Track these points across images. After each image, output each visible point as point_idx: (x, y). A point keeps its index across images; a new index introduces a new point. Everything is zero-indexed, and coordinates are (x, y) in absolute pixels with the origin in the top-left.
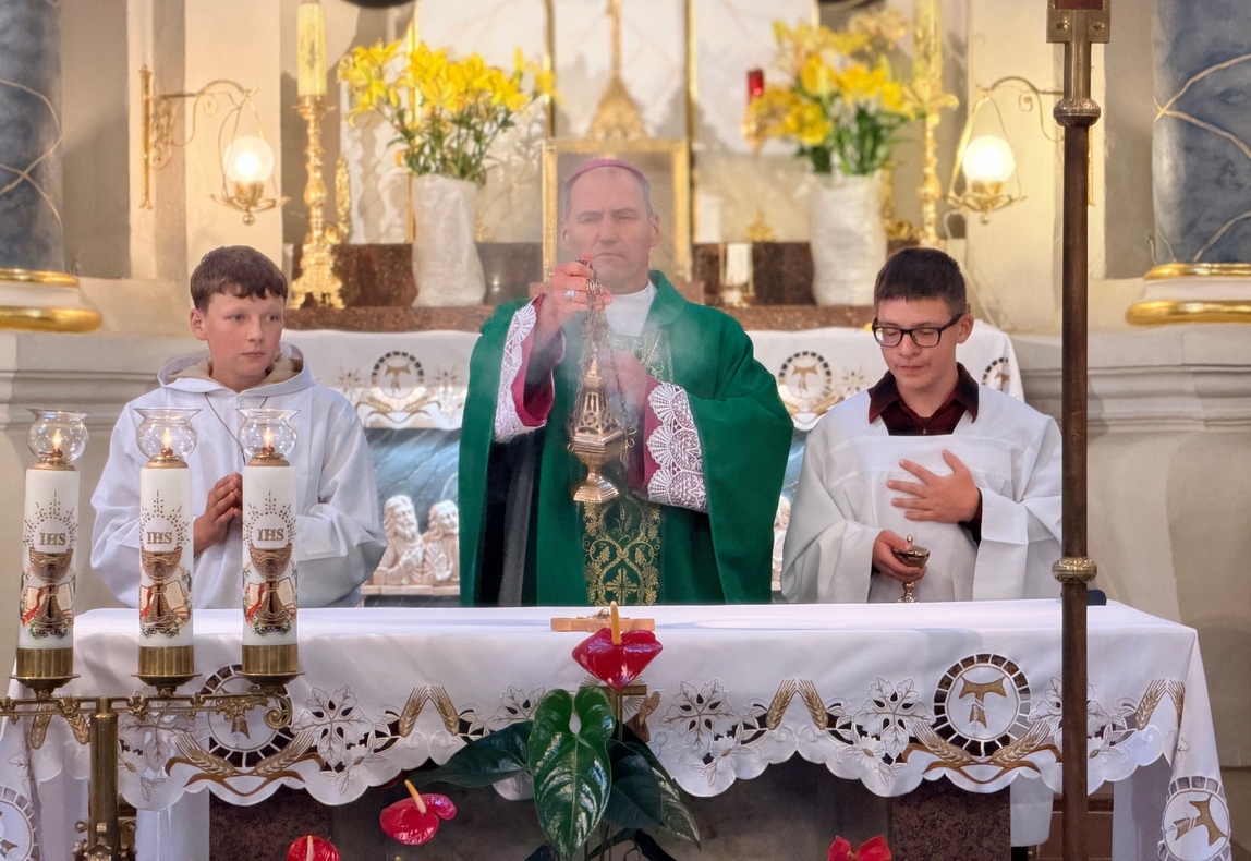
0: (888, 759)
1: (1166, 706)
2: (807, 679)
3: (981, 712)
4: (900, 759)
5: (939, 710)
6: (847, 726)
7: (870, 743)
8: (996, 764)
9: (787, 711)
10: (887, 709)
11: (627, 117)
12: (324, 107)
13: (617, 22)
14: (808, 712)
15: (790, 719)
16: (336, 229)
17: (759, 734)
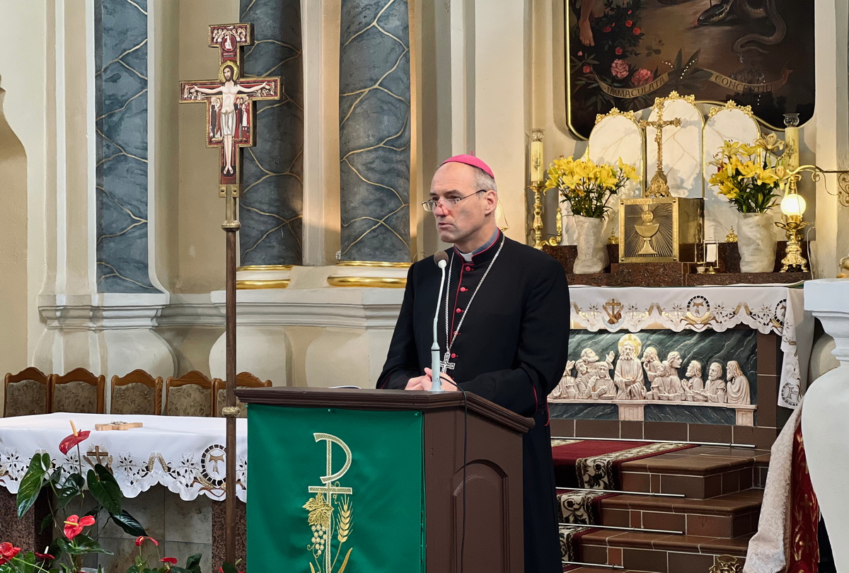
0: (187, 486)
2: (158, 451)
3: (216, 468)
4: (191, 486)
5: (203, 467)
6: (174, 472)
7: (181, 478)
8: (222, 489)
9: (154, 465)
10: (186, 465)
11: (663, 187)
12: (541, 186)
13: (659, 144)
14: (160, 465)
15: (156, 468)
16: (555, 239)
17: (147, 473)
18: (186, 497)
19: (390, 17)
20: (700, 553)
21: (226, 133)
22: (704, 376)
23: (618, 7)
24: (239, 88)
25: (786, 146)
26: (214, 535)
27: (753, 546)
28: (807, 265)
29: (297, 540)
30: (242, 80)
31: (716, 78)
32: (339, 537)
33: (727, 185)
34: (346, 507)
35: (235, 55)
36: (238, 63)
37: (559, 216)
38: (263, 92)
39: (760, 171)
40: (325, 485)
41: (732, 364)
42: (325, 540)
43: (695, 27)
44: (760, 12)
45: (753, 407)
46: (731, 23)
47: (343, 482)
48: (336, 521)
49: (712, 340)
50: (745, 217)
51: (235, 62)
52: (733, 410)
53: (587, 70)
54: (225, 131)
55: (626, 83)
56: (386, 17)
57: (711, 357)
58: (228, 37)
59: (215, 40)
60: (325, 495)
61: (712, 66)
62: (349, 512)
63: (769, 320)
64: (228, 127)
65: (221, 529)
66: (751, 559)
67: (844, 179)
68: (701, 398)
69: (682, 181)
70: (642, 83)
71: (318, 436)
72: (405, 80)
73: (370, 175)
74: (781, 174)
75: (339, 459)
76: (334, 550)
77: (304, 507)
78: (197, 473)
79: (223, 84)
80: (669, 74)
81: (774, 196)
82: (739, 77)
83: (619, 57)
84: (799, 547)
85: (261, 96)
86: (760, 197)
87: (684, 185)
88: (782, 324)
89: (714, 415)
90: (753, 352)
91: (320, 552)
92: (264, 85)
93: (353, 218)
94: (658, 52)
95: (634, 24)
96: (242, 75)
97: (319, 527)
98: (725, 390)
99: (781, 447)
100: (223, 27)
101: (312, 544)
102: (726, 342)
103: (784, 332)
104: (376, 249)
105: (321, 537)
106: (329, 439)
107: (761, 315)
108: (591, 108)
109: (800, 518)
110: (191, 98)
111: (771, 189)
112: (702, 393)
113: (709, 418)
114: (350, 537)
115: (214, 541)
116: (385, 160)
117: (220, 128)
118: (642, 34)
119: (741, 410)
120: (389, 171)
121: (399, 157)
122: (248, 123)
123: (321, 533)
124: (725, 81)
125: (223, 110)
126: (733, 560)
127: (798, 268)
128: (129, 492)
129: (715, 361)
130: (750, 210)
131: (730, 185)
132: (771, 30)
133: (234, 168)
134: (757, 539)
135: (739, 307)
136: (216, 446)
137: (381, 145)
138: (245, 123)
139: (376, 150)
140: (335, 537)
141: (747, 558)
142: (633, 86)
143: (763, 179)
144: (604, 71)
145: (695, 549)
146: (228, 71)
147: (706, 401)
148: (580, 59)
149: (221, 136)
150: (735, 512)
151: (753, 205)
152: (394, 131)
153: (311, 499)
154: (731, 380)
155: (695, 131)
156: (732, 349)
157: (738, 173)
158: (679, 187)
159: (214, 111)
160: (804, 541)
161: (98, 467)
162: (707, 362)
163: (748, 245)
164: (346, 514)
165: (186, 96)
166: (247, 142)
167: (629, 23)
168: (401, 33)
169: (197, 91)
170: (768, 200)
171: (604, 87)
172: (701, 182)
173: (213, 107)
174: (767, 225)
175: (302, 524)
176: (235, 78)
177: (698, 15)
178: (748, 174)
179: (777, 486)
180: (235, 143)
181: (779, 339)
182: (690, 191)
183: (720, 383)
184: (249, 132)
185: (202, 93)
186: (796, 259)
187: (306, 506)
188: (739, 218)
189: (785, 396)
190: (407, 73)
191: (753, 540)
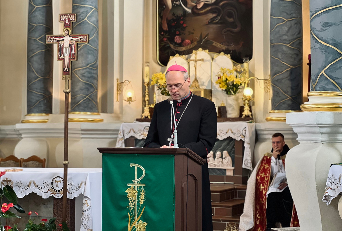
0: (45, 193)
1: (83, 184)
2: (33, 179)
3: (58, 185)
4: (47, 193)
5: (52, 185)
6: (40, 187)
7: (42, 190)
8: (60, 194)
9: (31, 185)
10: (45, 184)
11: (197, 85)
12: (148, 84)
13: (196, 68)
14: (34, 185)
15: (32, 186)
16: (153, 105)
17: (28, 188)
18: (44, 197)
19: (92, 17)
20: (221, 222)
21: (65, 55)
22: (214, 157)
23: (177, 16)
24: (71, 38)
25: (244, 70)
26: (54, 212)
27: (242, 218)
28: (252, 115)
29: (122, 204)
30: (72, 35)
31: (215, 44)
32: (140, 202)
33: (222, 84)
34: (143, 191)
35: (70, 25)
36: (71, 29)
37: (155, 96)
38: (81, 40)
39: (235, 79)
40: (134, 183)
41: (225, 152)
42: (134, 204)
43: (207, 25)
44: (231, 20)
45: (233, 168)
46: (221, 23)
47: (142, 182)
48: (139, 196)
49: (218, 143)
50: (229, 96)
51: (70, 28)
52: (225, 170)
53: (165, 39)
54: (65, 54)
55: (180, 45)
56: (90, 16)
57: (217, 150)
58: (67, 19)
59: (61, 20)
60: (134, 187)
61: (213, 39)
62: (144, 193)
63: (239, 135)
64: (66, 53)
65: (57, 210)
66: (242, 223)
67: (266, 83)
68: (213, 165)
69: (204, 83)
70: (186, 45)
71: (131, 165)
72: (97, 41)
73: (83, 78)
74: (243, 80)
75: (140, 173)
76: (138, 207)
77: (126, 191)
78: (49, 188)
79: (64, 36)
80: (197, 42)
81: (239, 88)
82: (224, 44)
83: (178, 35)
84: (258, 219)
85: (80, 41)
86: (235, 89)
87: (205, 84)
88: (245, 136)
89: (218, 172)
90: (233, 147)
91: (132, 208)
92: (81, 37)
93: (76, 95)
94: (193, 33)
95: (183, 23)
96: (72, 33)
97: (132, 199)
98: (222, 162)
99: (251, 181)
100: (65, 15)
101: (129, 205)
102: (223, 143)
103: (246, 140)
104: (85, 107)
105: (133, 203)
106: (136, 166)
107: (237, 133)
108: (167, 54)
109: (258, 208)
110: (51, 42)
111: (238, 86)
112: (214, 163)
113: (216, 173)
114: (144, 202)
115: (54, 215)
116: (90, 73)
117: (63, 53)
118: (187, 27)
119: (228, 169)
120: (91, 77)
121: (95, 72)
122: (75, 51)
123: (133, 201)
124: (219, 45)
125: (65, 47)
126: (234, 224)
127: (248, 116)
128: (20, 196)
129: (219, 151)
130: (231, 94)
131: (224, 84)
132: (236, 27)
133: (69, 69)
134: (243, 216)
135: (228, 130)
136: (58, 177)
137: (88, 66)
138: (73, 52)
139: (86, 68)
140: (138, 202)
141: (240, 223)
142: (183, 46)
143: (236, 82)
144: (172, 40)
145: (219, 220)
146: (67, 32)
147: (215, 166)
148: (162, 35)
149: (63, 56)
150: (233, 206)
151: (232, 92)
152: (93, 61)
153: (128, 189)
154: (225, 158)
155: (208, 64)
156: (225, 146)
157: (227, 80)
158: (203, 85)
159: (60, 47)
160: (260, 216)
161: (7, 186)
162: (216, 151)
163: (230, 107)
164: (143, 194)
165: (49, 41)
166: (74, 59)
167: (182, 22)
168: (96, 23)
169: (54, 39)
170: (237, 90)
171: (172, 46)
172: (211, 83)
173: (60, 45)
174: (237, 99)
175: (125, 198)
176: (69, 34)
177: (208, 20)
178: (230, 80)
179: (250, 195)
180: (69, 59)
181: (243, 142)
182: (206, 87)
183: (220, 160)
184: (75, 55)
185: (56, 40)
186: (248, 112)
187: (127, 191)
188: (226, 97)
189: (246, 164)
190: (98, 39)
191: (242, 216)
